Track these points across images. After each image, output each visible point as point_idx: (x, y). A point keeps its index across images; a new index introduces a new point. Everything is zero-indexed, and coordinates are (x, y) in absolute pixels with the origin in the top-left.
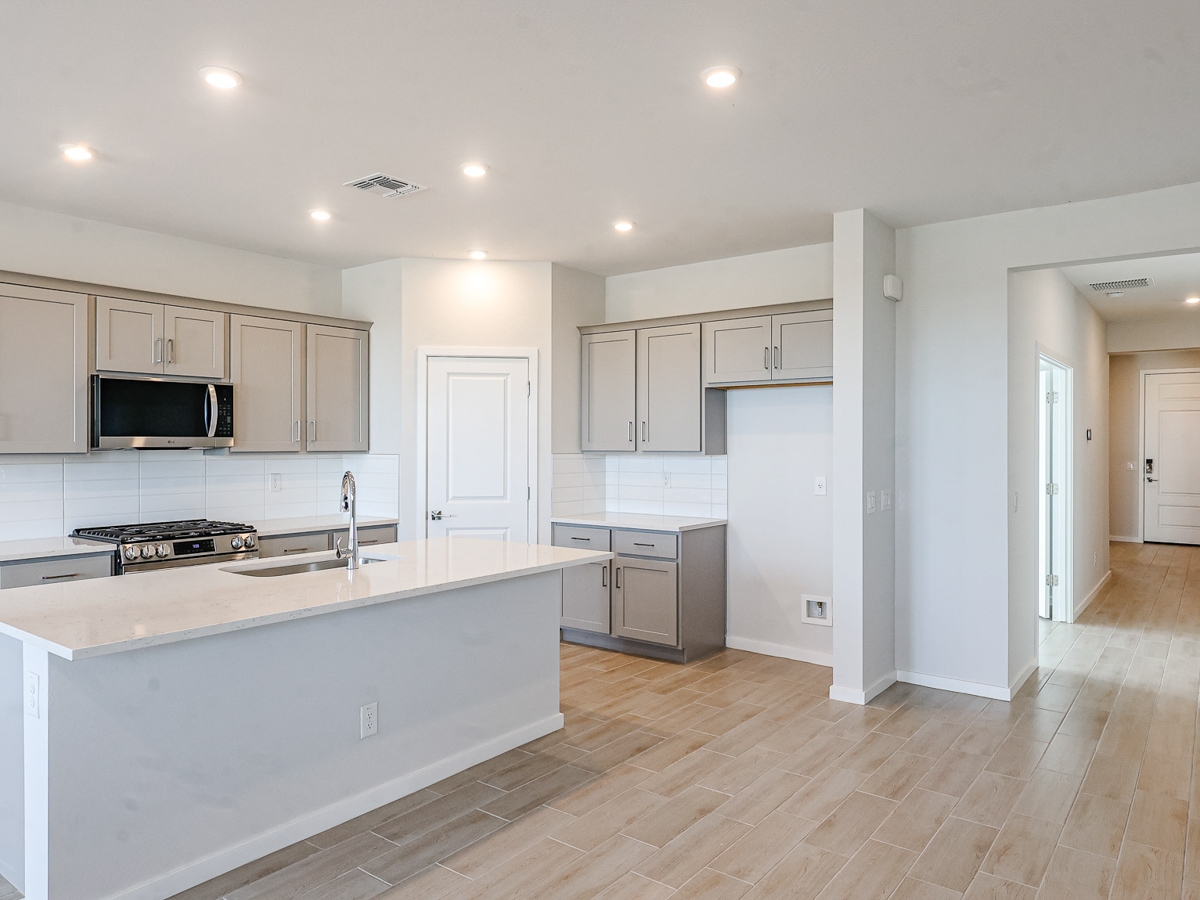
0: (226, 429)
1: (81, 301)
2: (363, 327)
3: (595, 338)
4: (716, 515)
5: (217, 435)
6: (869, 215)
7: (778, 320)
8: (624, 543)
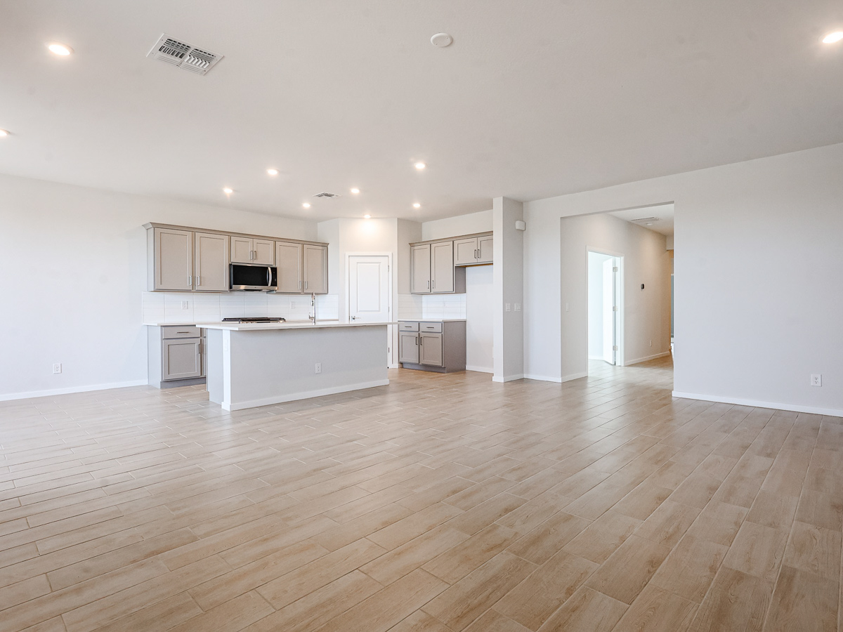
0: (274, 283)
1: (226, 238)
2: (325, 245)
3: (416, 248)
4: (462, 318)
5: (272, 285)
6: (505, 199)
7: (480, 239)
8: (423, 328)
